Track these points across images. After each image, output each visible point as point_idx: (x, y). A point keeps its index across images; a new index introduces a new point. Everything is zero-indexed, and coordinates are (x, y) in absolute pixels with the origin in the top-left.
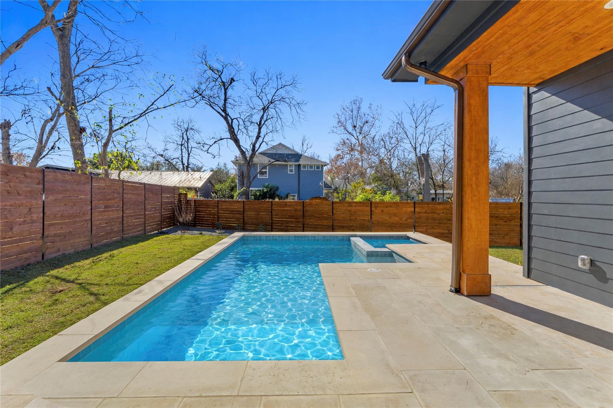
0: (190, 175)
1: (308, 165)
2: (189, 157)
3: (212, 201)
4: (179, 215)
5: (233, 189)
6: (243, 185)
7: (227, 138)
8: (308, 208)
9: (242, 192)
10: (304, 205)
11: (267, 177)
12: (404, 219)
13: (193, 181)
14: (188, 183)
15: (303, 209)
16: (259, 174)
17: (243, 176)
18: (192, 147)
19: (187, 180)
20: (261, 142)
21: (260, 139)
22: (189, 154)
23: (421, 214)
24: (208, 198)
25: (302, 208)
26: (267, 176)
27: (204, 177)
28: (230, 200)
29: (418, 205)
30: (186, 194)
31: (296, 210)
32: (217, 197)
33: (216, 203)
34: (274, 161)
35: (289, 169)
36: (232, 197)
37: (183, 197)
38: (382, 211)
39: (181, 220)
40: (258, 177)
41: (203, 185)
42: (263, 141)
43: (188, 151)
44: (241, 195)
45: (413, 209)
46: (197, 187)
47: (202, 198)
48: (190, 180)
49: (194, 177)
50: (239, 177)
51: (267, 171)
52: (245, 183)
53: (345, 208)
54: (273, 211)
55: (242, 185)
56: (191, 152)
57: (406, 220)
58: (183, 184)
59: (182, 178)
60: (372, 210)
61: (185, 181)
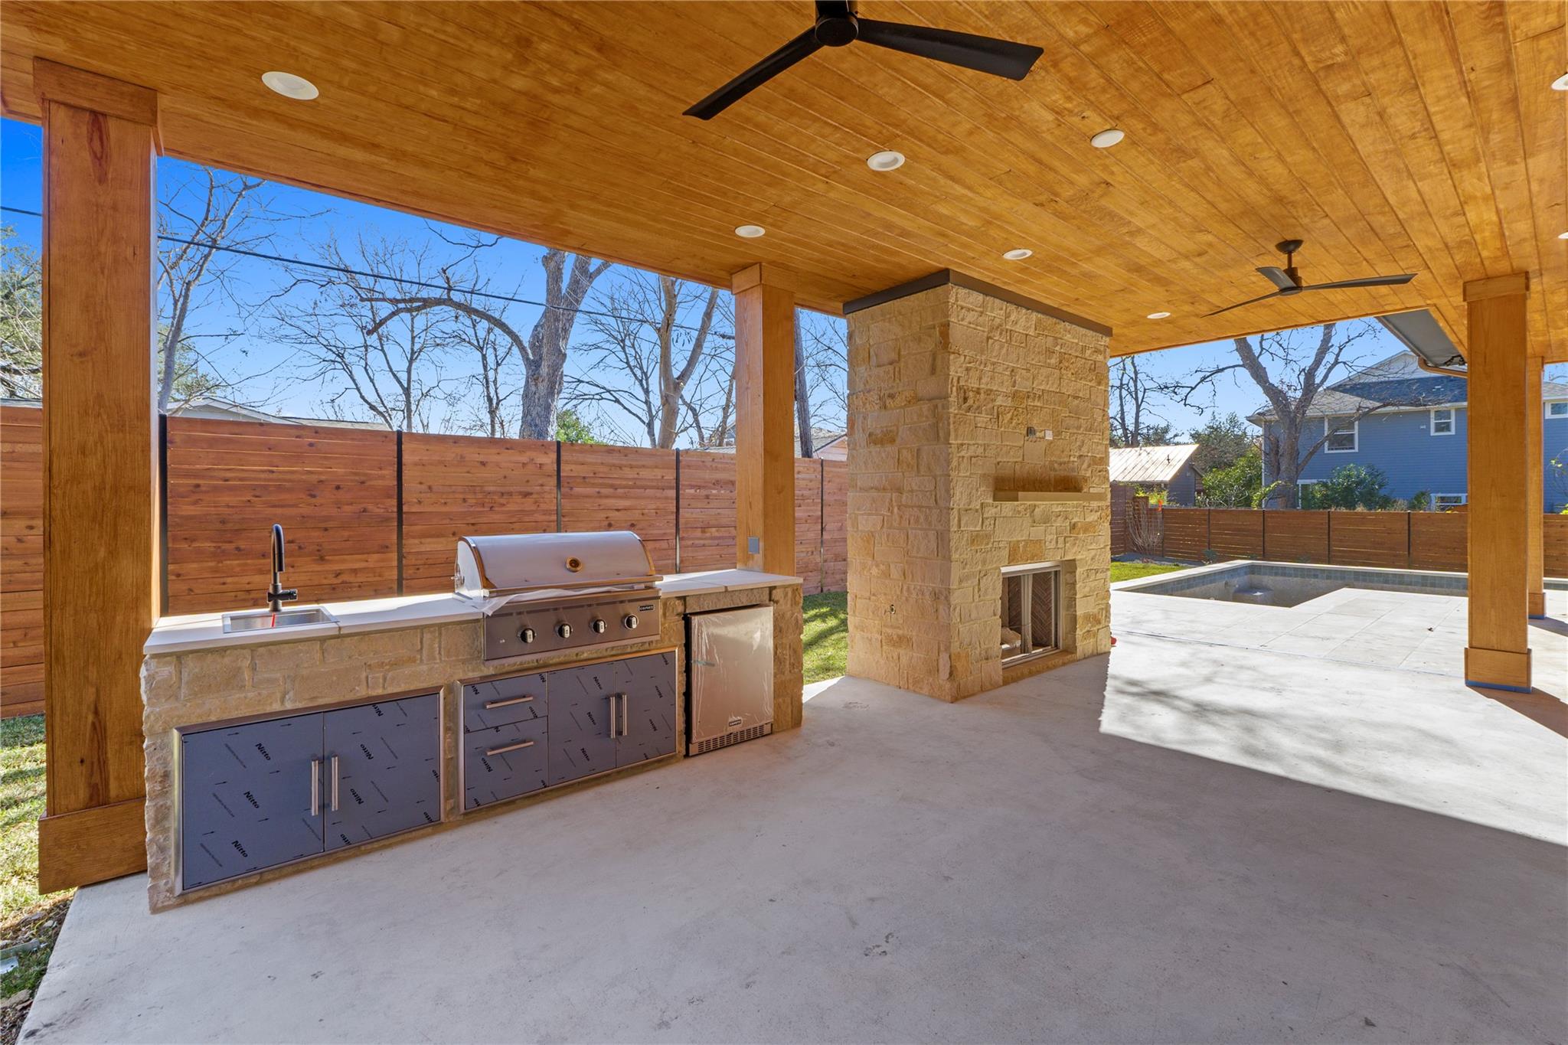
0: (1144, 454)
2: (1138, 412)
3: (1196, 510)
4: (1135, 534)
5: (1250, 483)
6: (1278, 474)
7: (1234, 367)
9: (1273, 490)
11: (1356, 450)
13: (1153, 468)
14: (1141, 473)
16: (1326, 444)
17: (1277, 452)
18: (1145, 389)
19: (1139, 467)
20: (1328, 366)
21: (1330, 358)
22: (1138, 406)
24: (1186, 505)
25: (1406, 528)
26: (1354, 448)
27: (1178, 459)
28: (1240, 509)
30: (1147, 498)
31: (1390, 532)
32: (1210, 503)
33: (1204, 515)
34: (1378, 404)
35: (1433, 422)
36: (1248, 501)
37: (1142, 503)
39: (1139, 542)
40: (1326, 451)
41: (1176, 477)
42: (1336, 362)
43: (1136, 399)
44: (1272, 496)
46: (1162, 482)
47: (1175, 506)
48: (1147, 466)
49: (1154, 459)
50: (1266, 454)
51: (1356, 432)
52: (1283, 468)
54: (1331, 532)
55: (1275, 471)
56: (1142, 401)
58: (1131, 474)
59: (1129, 462)
61: (1135, 470)
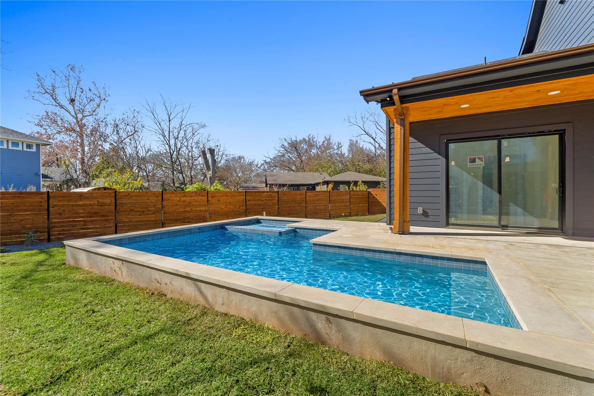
1: (8, 141)
8: (124, 201)
10: (117, 197)
12: (238, 207)
15: (116, 203)
23: (250, 202)
25: (114, 201)
29: (249, 194)
31: (102, 205)
38: (219, 200)
45: (244, 197)
53: (178, 199)
54: (51, 209)
57: (239, 208)
60: (209, 200)
